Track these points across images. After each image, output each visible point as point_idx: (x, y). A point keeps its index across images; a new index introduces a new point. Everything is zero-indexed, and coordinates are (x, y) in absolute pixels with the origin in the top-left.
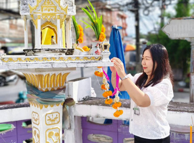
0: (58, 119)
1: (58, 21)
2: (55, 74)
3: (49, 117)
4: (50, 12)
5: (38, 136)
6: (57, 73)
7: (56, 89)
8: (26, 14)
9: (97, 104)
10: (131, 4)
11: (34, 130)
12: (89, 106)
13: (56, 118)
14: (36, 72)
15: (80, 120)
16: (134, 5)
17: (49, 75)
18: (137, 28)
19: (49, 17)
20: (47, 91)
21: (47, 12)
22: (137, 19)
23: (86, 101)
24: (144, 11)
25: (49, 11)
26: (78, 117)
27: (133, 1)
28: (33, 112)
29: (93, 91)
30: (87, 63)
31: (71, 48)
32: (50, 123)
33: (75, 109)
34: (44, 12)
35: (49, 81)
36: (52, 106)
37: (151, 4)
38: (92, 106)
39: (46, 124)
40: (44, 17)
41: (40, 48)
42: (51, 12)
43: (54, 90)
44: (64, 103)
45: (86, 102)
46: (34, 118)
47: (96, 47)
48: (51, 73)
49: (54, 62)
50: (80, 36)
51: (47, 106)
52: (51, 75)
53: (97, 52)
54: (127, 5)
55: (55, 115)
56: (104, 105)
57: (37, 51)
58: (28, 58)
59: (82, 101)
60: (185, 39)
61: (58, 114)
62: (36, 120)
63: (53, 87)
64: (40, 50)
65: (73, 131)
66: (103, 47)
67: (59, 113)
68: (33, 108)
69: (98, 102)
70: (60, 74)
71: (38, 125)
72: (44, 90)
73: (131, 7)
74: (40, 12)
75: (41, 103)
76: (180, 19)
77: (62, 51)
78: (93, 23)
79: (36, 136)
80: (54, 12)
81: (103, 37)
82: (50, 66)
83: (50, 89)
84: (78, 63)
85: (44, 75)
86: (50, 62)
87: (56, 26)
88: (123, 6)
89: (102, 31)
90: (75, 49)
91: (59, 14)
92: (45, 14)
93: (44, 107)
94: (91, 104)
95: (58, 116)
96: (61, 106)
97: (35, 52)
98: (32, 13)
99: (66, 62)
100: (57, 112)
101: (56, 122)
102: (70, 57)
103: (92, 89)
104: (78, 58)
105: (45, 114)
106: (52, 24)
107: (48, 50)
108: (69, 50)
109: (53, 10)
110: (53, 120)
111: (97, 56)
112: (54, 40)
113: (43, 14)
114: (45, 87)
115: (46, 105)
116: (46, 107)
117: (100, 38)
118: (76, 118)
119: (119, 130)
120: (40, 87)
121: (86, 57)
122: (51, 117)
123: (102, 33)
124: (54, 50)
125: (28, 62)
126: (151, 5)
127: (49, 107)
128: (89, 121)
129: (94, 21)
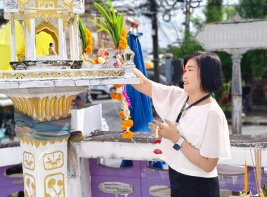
0: (61, 162)
1: (60, 22)
2: (56, 97)
3: (49, 159)
4: (47, 9)
5: (34, 187)
6: (59, 95)
7: (57, 118)
8: (13, 10)
9: (112, 140)
10: (145, 5)
11: (26, 178)
12: (101, 143)
13: (59, 159)
14: (30, 93)
15: (88, 163)
16: (149, 7)
17: (47, 98)
18: (155, 38)
19: (47, 16)
20: (46, 122)
21: (43, 8)
22: (155, 26)
23: (97, 136)
24: (163, 16)
25: (47, 6)
26: (85, 159)
27: (149, 2)
28: (25, 152)
29: (104, 122)
30: (103, 79)
31: (78, 60)
32: (51, 166)
33: (80, 149)
34: (39, 8)
35: (48, 107)
36: (53, 143)
37: (174, 5)
38: (105, 142)
39: (45, 168)
40: (39, 16)
41: (35, 60)
42: (49, 8)
43: (55, 120)
44: (69, 139)
45: (95, 137)
46: (26, 161)
47: (115, 57)
48: (51, 96)
49: (57, 78)
50: (88, 44)
51: (46, 143)
52: (50, 98)
53: (116, 65)
54: (141, 7)
55: (56, 156)
56: (122, 140)
57: (30, 63)
58: (20, 74)
59: (90, 137)
60: (225, 50)
61: (61, 154)
62: (29, 164)
63: (53, 115)
64: (35, 62)
65: (78, 178)
66: (125, 57)
67: (63, 153)
68: (25, 146)
69: (113, 137)
70: (64, 97)
71: (33, 170)
72: (41, 120)
73: (146, 10)
74: (34, 8)
75: (37, 138)
76: (217, 24)
77: (67, 64)
78: (110, 23)
79: (30, 186)
80: (53, 8)
81: (124, 43)
82: (51, 84)
83: (49, 119)
84: (92, 79)
85: (41, 99)
86: (51, 78)
87: (56, 29)
88: (136, 8)
89: (123, 35)
90: (84, 62)
91: (61, 12)
92: (41, 11)
93: (41, 144)
94: (103, 140)
95: (61, 157)
96: (65, 143)
97: (27, 65)
98: (23, 10)
99: (74, 78)
100: (60, 151)
101: (59, 165)
102: (80, 72)
103: (103, 119)
104: (90, 73)
105: (43, 154)
106: (51, 26)
107: (47, 62)
108: (75, 62)
109: (51, 5)
110: (54, 163)
111: (116, 70)
112: (53, 49)
113: (39, 12)
114: (42, 115)
115: (44, 141)
116: (44, 144)
117: (121, 45)
118: (82, 160)
119: (142, 175)
120: (35, 116)
121: (101, 71)
122: (52, 159)
123: (123, 38)
124: (55, 62)
125: (20, 79)
126: (173, 7)
127: (48, 144)
128: (100, 165)
129: (111, 21)
